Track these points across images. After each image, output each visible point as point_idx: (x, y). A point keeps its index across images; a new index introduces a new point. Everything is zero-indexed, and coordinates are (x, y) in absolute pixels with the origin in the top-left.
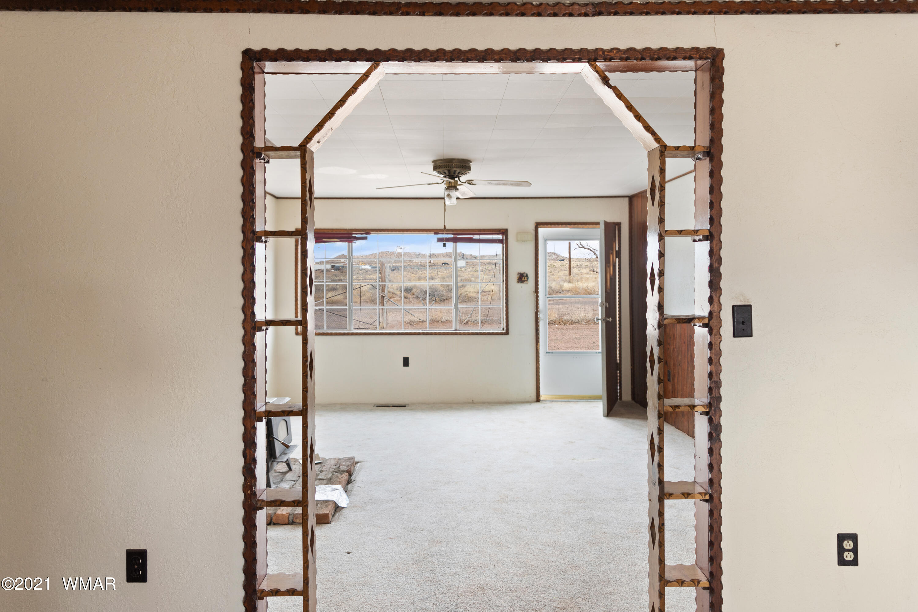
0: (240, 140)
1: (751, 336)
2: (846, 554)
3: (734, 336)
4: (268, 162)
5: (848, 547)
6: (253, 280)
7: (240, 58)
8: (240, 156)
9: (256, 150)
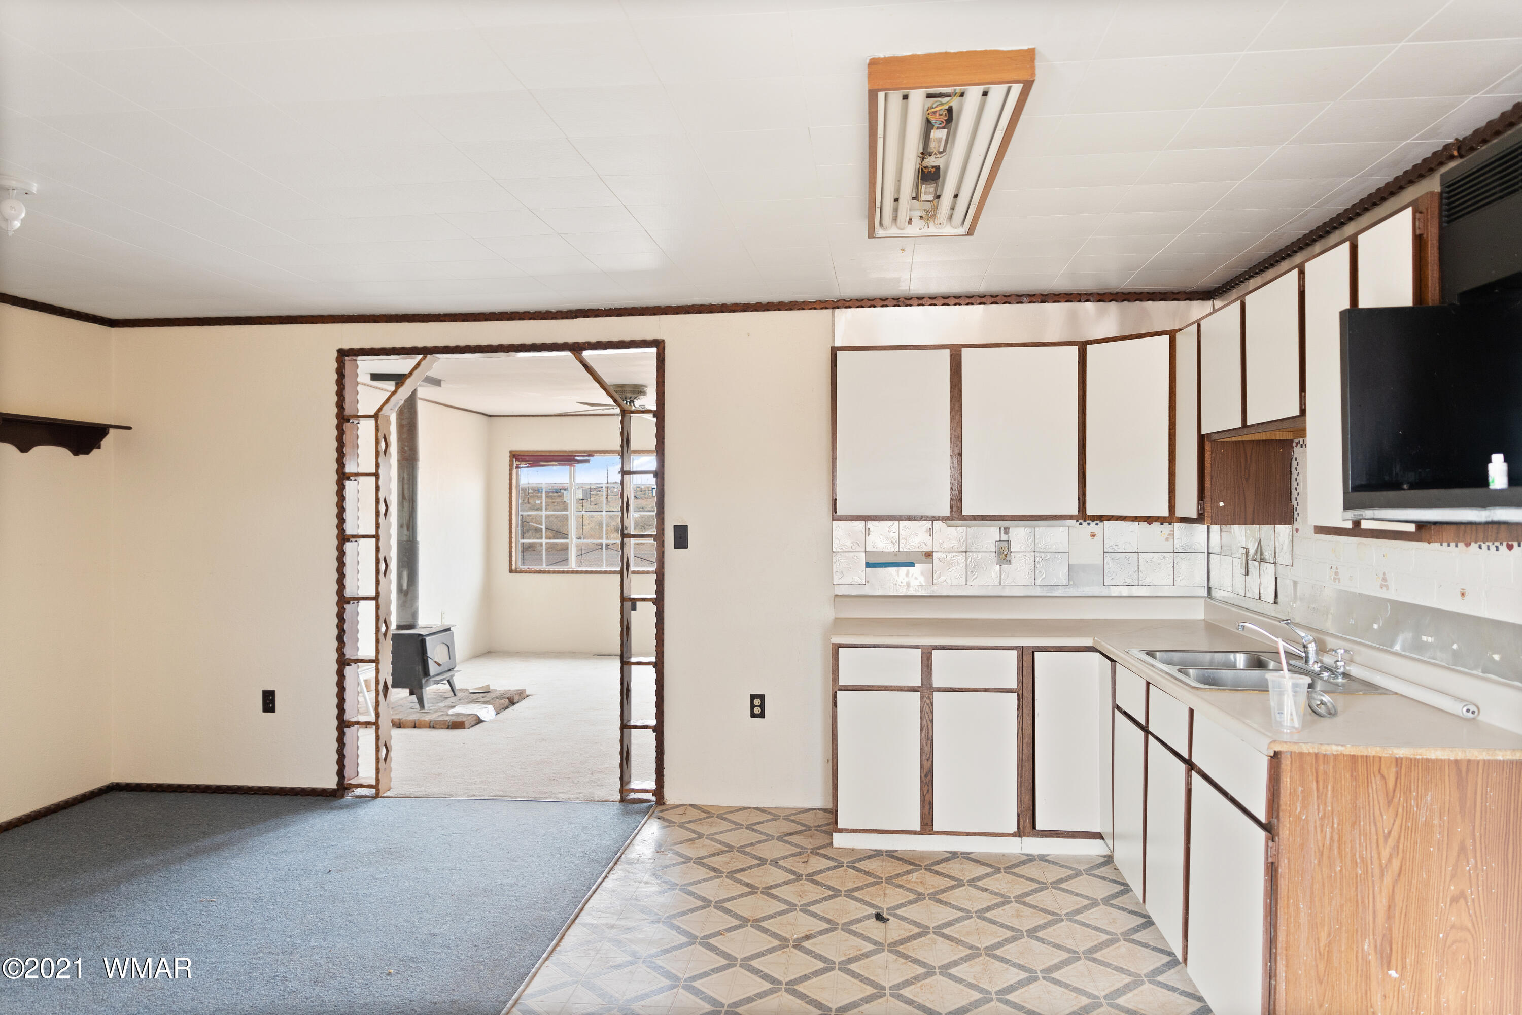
0: (336, 410)
1: (687, 548)
2: (755, 709)
3: (675, 548)
4: (359, 423)
5: (757, 704)
6: (343, 506)
7: (336, 354)
8: (335, 422)
9: (346, 418)
